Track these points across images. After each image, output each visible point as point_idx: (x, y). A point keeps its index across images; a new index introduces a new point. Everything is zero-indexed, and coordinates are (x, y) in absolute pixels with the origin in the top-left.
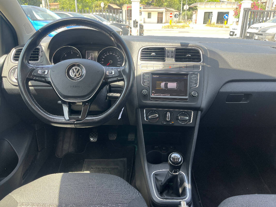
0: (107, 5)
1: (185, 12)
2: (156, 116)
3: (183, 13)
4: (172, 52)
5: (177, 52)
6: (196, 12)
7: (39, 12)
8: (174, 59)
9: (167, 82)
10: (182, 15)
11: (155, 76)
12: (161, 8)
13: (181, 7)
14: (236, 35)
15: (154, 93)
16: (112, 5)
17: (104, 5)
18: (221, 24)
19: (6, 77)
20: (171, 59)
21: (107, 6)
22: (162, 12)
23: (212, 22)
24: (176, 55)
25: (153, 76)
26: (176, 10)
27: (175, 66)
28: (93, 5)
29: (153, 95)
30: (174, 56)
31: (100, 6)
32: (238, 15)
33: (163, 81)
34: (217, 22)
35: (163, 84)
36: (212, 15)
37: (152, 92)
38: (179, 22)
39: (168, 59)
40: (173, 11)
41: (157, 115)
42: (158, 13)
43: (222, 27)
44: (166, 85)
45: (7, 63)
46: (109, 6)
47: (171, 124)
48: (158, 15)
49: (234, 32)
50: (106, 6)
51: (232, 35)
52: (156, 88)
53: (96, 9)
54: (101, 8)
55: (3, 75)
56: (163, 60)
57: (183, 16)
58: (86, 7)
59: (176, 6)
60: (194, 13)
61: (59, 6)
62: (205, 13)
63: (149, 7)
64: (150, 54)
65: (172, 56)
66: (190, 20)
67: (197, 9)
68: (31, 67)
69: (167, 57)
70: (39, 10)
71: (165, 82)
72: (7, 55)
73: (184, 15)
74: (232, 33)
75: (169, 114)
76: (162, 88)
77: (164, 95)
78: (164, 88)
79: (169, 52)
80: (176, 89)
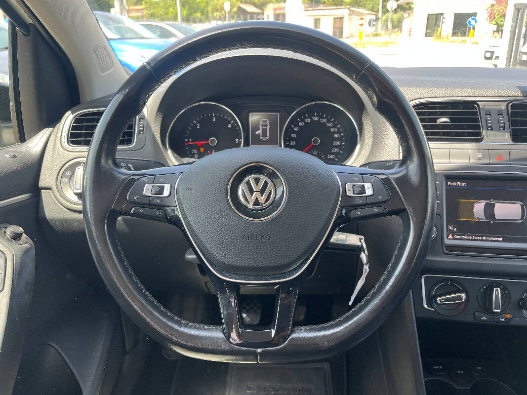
0: (235, 6)
1: (390, 15)
2: (460, 298)
3: (384, 17)
4: (500, 113)
5: (514, 115)
6: (409, 14)
7: (111, 23)
8: (508, 136)
9: (492, 201)
10: (381, 22)
11: (452, 184)
12: (339, 9)
13: (379, 4)
14: (497, 58)
15: (453, 233)
16: (244, 6)
17: (231, 5)
18: (462, 36)
19: (50, 189)
20: (497, 133)
21: (235, 9)
22: (342, 16)
23: (443, 34)
24: (514, 123)
25: (449, 183)
26: (369, 10)
27: (515, 155)
28: (210, 9)
29: (450, 237)
30: (507, 126)
31: (222, 9)
32: (495, 18)
33: (479, 198)
34: (454, 34)
35: (479, 208)
36: (444, 18)
37: (447, 231)
38: (377, 35)
39: (489, 132)
40: (363, 14)
41: (464, 296)
42: (334, 18)
43: (464, 42)
44: (489, 209)
45: (53, 152)
46: (240, 9)
47: (503, 322)
48: (335, 23)
49: (494, 52)
50: (233, 8)
51: (490, 58)
52: (459, 218)
53: (215, 14)
54: (224, 13)
55: (42, 184)
56: (476, 137)
57: (383, 23)
58: (195, 11)
59: (369, 4)
60: (406, 15)
61: (145, 12)
62: (428, 15)
63: (317, 6)
64: (435, 120)
65: (502, 127)
66: (398, 31)
67: (410, 9)
68: (124, 177)
69: (488, 129)
70: (111, 19)
71: (485, 202)
72: (51, 129)
73: (387, 20)
74: (488, 55)
75: (497, 292)
76: (478, 218)
77: (484, 238)
78: (483, 219)
79: (490, 115)
80: (521, 221)
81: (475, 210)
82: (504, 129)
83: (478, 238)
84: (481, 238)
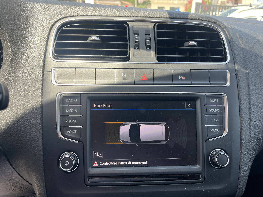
4: (147, 34)
5: (159, 34)
8: (153, 54)
9: (137, 123)
15: (99, 160)
24: (159, 43)
25: (95, 105)
27: (158, 73)
30: (153, 44)
33: (124, 120)
35: (125, 130)
39: (136, 52)
44: (135, 131)
52: (105, 142)
64: (86, 38)
65: (148, 46)
69: (135, 48)
76: (124, 141)
77: (130, 163)
78: (129, 142)
79: (138, 34)
80: (165, 143)
81: (121, 133)
82: (150, 49)
83: (124, 163)
84: (126, 163)
